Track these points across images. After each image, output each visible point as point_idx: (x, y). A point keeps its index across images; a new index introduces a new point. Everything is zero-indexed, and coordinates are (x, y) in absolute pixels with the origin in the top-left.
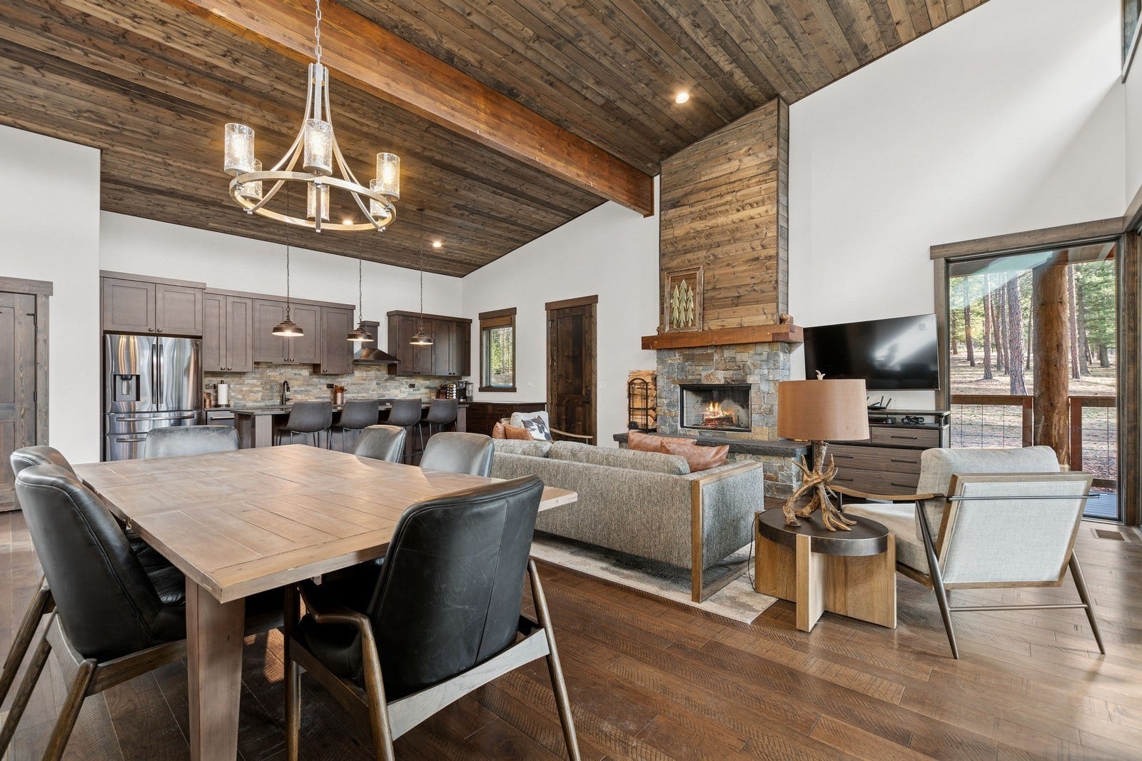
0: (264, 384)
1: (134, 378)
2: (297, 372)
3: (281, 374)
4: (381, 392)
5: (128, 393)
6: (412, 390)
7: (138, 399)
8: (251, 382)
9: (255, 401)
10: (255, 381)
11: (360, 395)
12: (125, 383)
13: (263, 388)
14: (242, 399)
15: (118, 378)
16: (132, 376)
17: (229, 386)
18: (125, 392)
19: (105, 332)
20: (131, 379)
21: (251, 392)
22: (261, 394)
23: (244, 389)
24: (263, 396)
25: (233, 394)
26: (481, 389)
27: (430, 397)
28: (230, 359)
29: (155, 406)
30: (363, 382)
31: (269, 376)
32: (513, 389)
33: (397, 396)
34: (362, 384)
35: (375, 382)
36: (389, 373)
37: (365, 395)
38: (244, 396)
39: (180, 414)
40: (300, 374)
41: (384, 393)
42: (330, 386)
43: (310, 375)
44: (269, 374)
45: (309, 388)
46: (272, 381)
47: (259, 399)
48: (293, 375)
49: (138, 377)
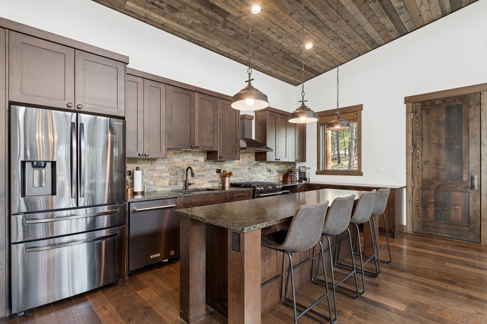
0: (171, 169)
1: (49, 165)
2: (195, 159)
3: (184, 160)
4: (251, 175)
5: (41, 185)
6: (269, 173)
7: (54, 193)
8: (161, 168)
9: (164, 187)
10: (163, 167)
11: (238, 178)
12: (37, 172)
13: (170, 174)
14: (154, 185)
15: (28, 165)
16: (45, 163)
17: (143, 172)
18: (36, 184)
19: (11, 103)
20: (44, 167)
21: (160, 177)
22: (168, 179)
23: (155, 175)
24: (170, 181)
25: (146, 180)
26: (318, 173)
27: (279, 179)
28: (147, 145)
29: (74, 200)
30: (240, 167)
31: (175, 163)
32: (359, 173)
33: (260, 179)
34: (240, 169)
35: (247, 167)
36: (256, 159)
37: (241, 178)
38: (154, 182)
39: (95, 210)
40: (198, 161)
41: (253, 176)
42: (218, 171)
43: (205, 161)
44: (175, 160)
45: (205, 173)
46: (176, 167)
47: (167, 185)
48: (192, 161)
49: (54, 164)
